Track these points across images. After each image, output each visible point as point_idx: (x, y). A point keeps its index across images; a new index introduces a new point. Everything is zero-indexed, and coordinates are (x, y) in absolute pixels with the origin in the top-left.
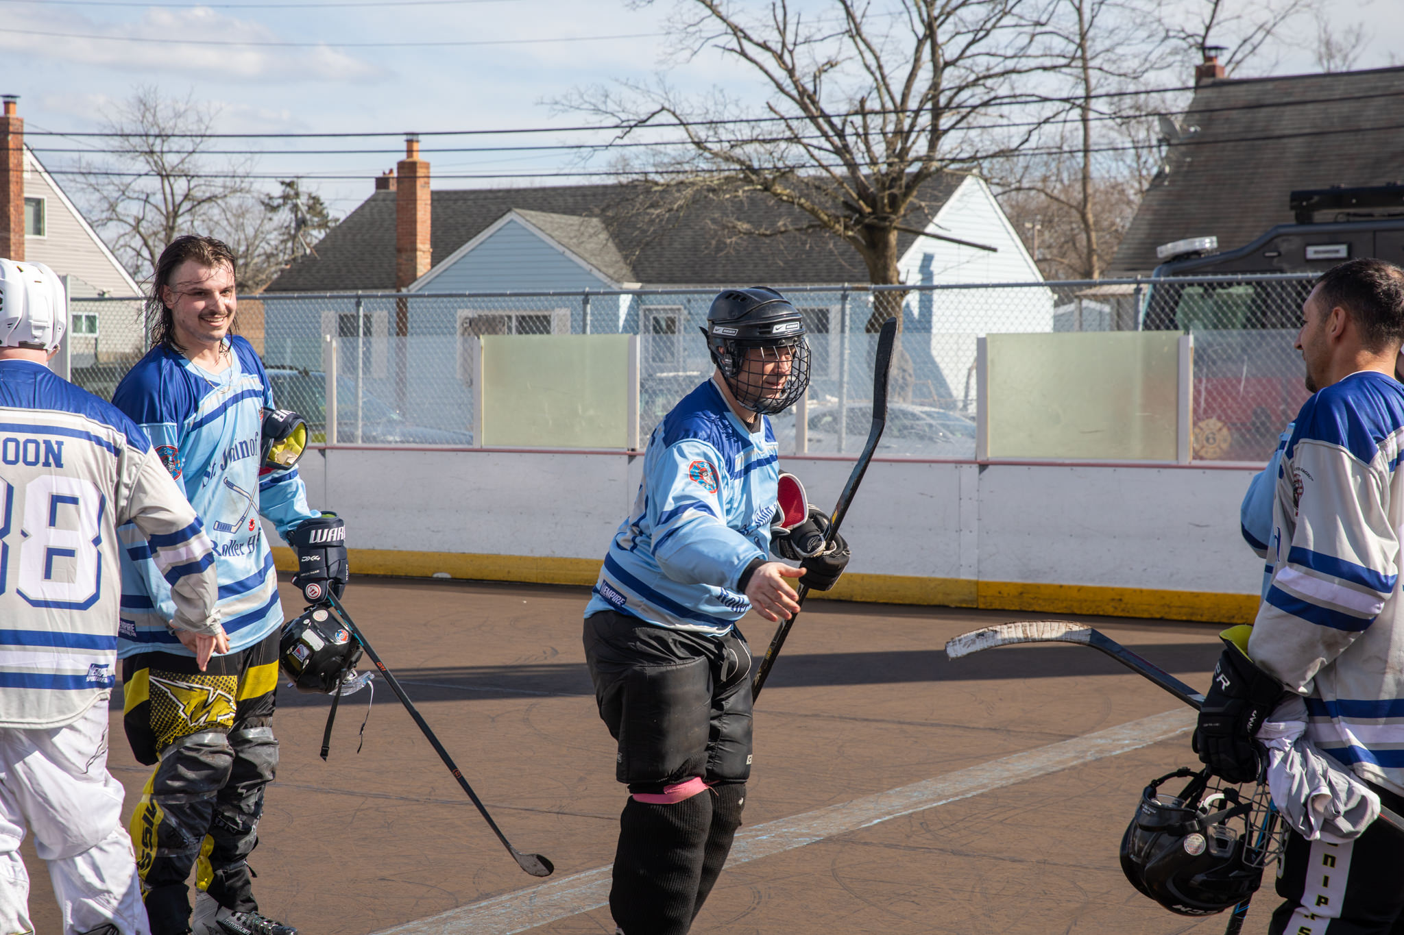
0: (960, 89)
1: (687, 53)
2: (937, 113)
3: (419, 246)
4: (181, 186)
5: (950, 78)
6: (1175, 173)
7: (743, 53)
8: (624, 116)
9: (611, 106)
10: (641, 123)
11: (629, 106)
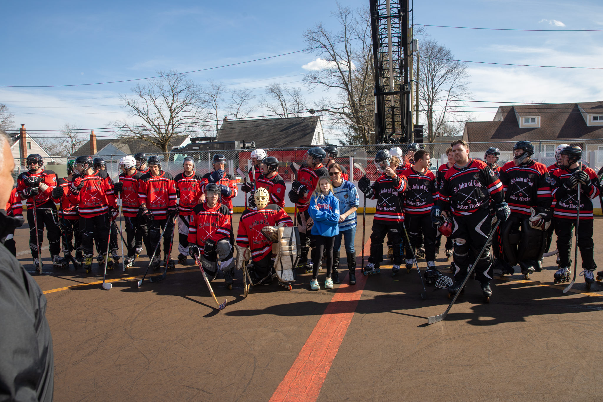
0: (177, 121)
1: (132, 116)
2: (173, 125)
3: (94, 149)
4: (74, 140)
5: (174, 119)
6: (219, 135)
7: (140, 116)
8: (119, 126)
9: (117, 125)
10: (123, 127)
11: (120, 125)
